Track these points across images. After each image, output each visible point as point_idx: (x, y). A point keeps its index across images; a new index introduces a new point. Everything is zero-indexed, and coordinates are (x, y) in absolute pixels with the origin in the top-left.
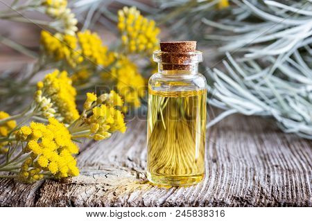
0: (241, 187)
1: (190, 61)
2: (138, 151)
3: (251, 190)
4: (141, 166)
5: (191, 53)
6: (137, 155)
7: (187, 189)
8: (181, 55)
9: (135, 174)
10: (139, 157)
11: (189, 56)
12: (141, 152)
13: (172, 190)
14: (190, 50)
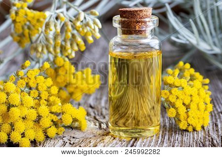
0: (194, 138)
1: (146, 27)
2: (99, 97)
3: (202, 141)
4: (102, 114)
5: (147, 20)
6: (98, 102)
7: (145, 140)
8: (139, 22)
9: (97, 124)
10: (100, 103)
11: (145, 22)
12: (101, 99)
13: (132, 142)
14: (147, 17)
